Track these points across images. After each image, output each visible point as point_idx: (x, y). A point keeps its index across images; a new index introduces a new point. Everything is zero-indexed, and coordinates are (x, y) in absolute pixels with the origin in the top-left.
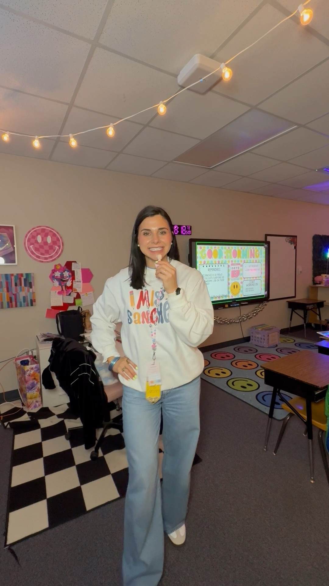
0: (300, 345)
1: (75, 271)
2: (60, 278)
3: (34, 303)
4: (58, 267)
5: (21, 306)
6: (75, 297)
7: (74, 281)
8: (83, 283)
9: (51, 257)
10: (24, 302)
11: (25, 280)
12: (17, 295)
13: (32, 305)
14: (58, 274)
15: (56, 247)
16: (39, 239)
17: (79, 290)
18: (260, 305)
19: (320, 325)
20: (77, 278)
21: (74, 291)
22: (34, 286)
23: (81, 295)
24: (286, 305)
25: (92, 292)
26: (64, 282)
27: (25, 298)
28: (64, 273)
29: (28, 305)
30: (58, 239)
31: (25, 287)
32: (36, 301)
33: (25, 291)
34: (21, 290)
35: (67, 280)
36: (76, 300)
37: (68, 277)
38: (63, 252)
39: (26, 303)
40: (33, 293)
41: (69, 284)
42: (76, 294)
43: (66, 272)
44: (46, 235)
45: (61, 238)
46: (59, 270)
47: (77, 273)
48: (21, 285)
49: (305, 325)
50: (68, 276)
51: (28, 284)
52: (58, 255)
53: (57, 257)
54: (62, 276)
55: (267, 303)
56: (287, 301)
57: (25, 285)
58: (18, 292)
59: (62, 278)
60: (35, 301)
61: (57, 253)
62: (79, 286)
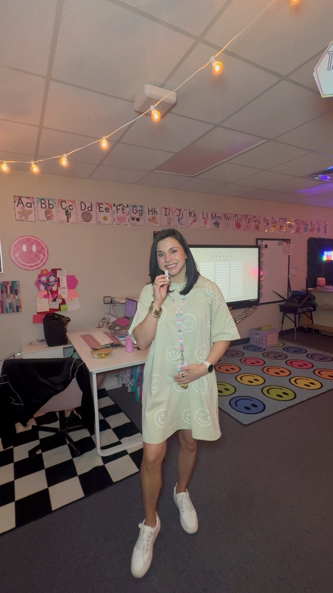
0: (288, 349)
1: (60, 278)
2: (46, 282)
3: (20, 309)
4: (45, 272)
5: (7, 312)
6: (60, 302)
7: (59, 287)
8: (68, 289)
9: (37, 265)
10: (10, 308)
11: (11, 287)
12: (4, 301)
13: (18, 311)
14: (44, 279)
15: (41, 255)
16: (25, 248)
17: (65, 296)
18: (250, 309)
19: (312, 329)
20: (62, 285)
21: (59, 297)
22: (20, 292)
23: (66, 301)
24: (278, 308)
25: (77, 298)
26: (49, 286)
27: (11, 305)
28: (50, 278)
29: (14, 311)
30: (43, 248)
31: (11, 295)
32: (22, 307)
33: (11, 298)
34: (7, 298)
35: (53, 285)
36: (61, 305)
37: (53, 282)
38: (48, 260)
39: (12, 309)
40: (19, 300)
41: (54, 288)
42: (61, 300)
43: (52, 276)
44: (32, 244)
45: (46, 246)
46: (45, 275)
47: (62, 280)
48: (7, 292)
49: (295, 329)
50: (54, 280)
51: (14, 292)
52: (43, 263)
53: (42, 265)
54: (48, 280)
55: (257, 307)
56: (279, 305)
57: (11, 292)
58: (4, 299)
59: (48, 282)
60: (20, 307)
61: (42, 261)
62: (64, 292)
